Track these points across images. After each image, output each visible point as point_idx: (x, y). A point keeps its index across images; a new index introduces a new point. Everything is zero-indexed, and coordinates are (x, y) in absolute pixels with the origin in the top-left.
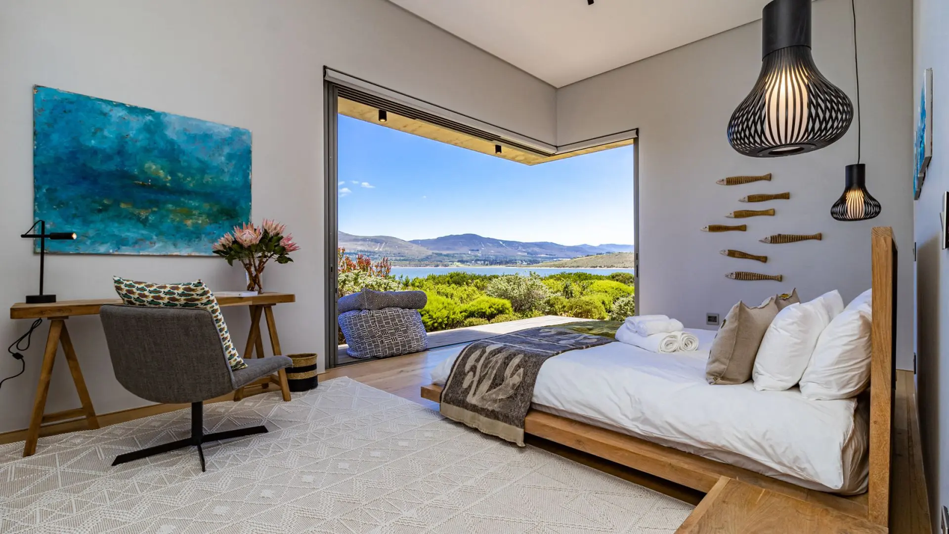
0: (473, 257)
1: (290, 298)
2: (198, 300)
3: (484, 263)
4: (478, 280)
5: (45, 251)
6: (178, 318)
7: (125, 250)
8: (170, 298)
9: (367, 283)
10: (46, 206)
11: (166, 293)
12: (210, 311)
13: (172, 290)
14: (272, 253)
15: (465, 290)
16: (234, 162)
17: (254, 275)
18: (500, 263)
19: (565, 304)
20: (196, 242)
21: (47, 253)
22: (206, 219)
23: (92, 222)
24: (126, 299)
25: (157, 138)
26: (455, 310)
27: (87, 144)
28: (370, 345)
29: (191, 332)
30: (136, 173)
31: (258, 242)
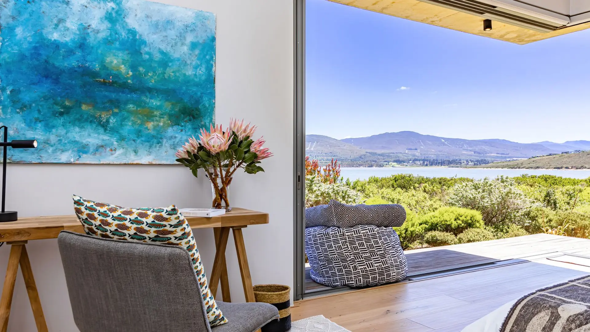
0: (410, 157)
1: (262, 219)
2: (171, 232)
3: (424, 163)
4: (427, 184)
5: (8, 161)
6: (148, 258)
7: (86, 159)
8: (137, 228)
9: (322, 190)
10: (9, 110)
11: (132, 222)
12: (185, 248)
13: (139, 218)
14: (241, 161)
15: (413, 195)
16: (197, 52)
17: (220, 188)
18: (442, 163)
19: (551, 217)
20: (158, 148)
21: (10, 163)
22: (167, 120)
23: (53, 127)
24: (86, 226)
25: (118, 27)
26: (414, 221)
27: (50, 37)
28: (340, 270)
29: (163, 278)
30: (98, 69)
31: (227, 149)
